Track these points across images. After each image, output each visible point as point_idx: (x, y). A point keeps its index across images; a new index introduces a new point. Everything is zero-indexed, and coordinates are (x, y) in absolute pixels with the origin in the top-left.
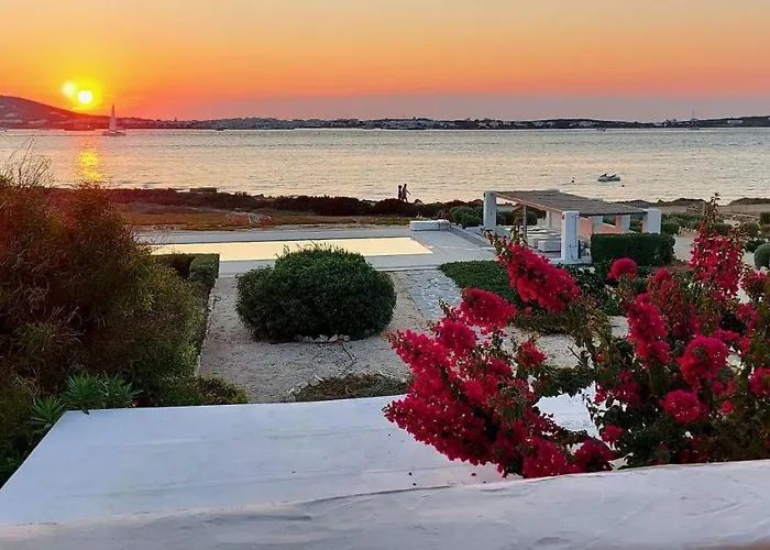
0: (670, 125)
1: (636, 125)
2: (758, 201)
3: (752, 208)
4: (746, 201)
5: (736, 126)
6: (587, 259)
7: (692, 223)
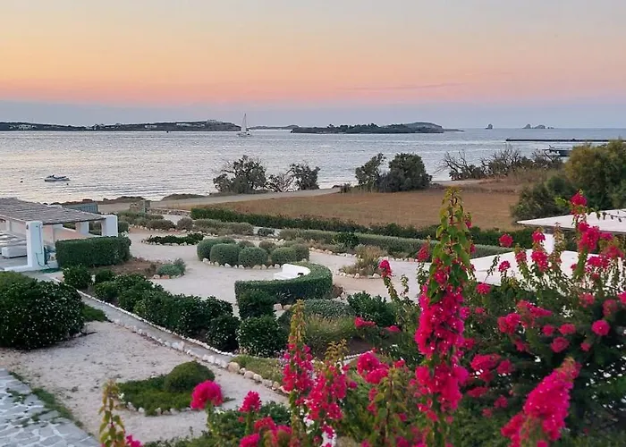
0: (98, 128)
1: (70, 128)
2: (184, 196)
3: (182, 203)
4: (175, 197)
5: (152, 130)
6: (53, 263)
7: (139, 220)
